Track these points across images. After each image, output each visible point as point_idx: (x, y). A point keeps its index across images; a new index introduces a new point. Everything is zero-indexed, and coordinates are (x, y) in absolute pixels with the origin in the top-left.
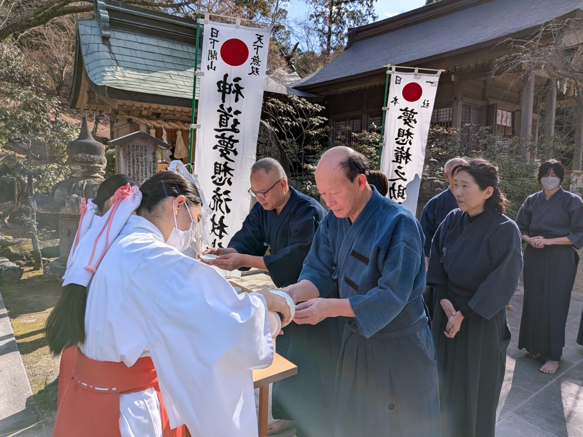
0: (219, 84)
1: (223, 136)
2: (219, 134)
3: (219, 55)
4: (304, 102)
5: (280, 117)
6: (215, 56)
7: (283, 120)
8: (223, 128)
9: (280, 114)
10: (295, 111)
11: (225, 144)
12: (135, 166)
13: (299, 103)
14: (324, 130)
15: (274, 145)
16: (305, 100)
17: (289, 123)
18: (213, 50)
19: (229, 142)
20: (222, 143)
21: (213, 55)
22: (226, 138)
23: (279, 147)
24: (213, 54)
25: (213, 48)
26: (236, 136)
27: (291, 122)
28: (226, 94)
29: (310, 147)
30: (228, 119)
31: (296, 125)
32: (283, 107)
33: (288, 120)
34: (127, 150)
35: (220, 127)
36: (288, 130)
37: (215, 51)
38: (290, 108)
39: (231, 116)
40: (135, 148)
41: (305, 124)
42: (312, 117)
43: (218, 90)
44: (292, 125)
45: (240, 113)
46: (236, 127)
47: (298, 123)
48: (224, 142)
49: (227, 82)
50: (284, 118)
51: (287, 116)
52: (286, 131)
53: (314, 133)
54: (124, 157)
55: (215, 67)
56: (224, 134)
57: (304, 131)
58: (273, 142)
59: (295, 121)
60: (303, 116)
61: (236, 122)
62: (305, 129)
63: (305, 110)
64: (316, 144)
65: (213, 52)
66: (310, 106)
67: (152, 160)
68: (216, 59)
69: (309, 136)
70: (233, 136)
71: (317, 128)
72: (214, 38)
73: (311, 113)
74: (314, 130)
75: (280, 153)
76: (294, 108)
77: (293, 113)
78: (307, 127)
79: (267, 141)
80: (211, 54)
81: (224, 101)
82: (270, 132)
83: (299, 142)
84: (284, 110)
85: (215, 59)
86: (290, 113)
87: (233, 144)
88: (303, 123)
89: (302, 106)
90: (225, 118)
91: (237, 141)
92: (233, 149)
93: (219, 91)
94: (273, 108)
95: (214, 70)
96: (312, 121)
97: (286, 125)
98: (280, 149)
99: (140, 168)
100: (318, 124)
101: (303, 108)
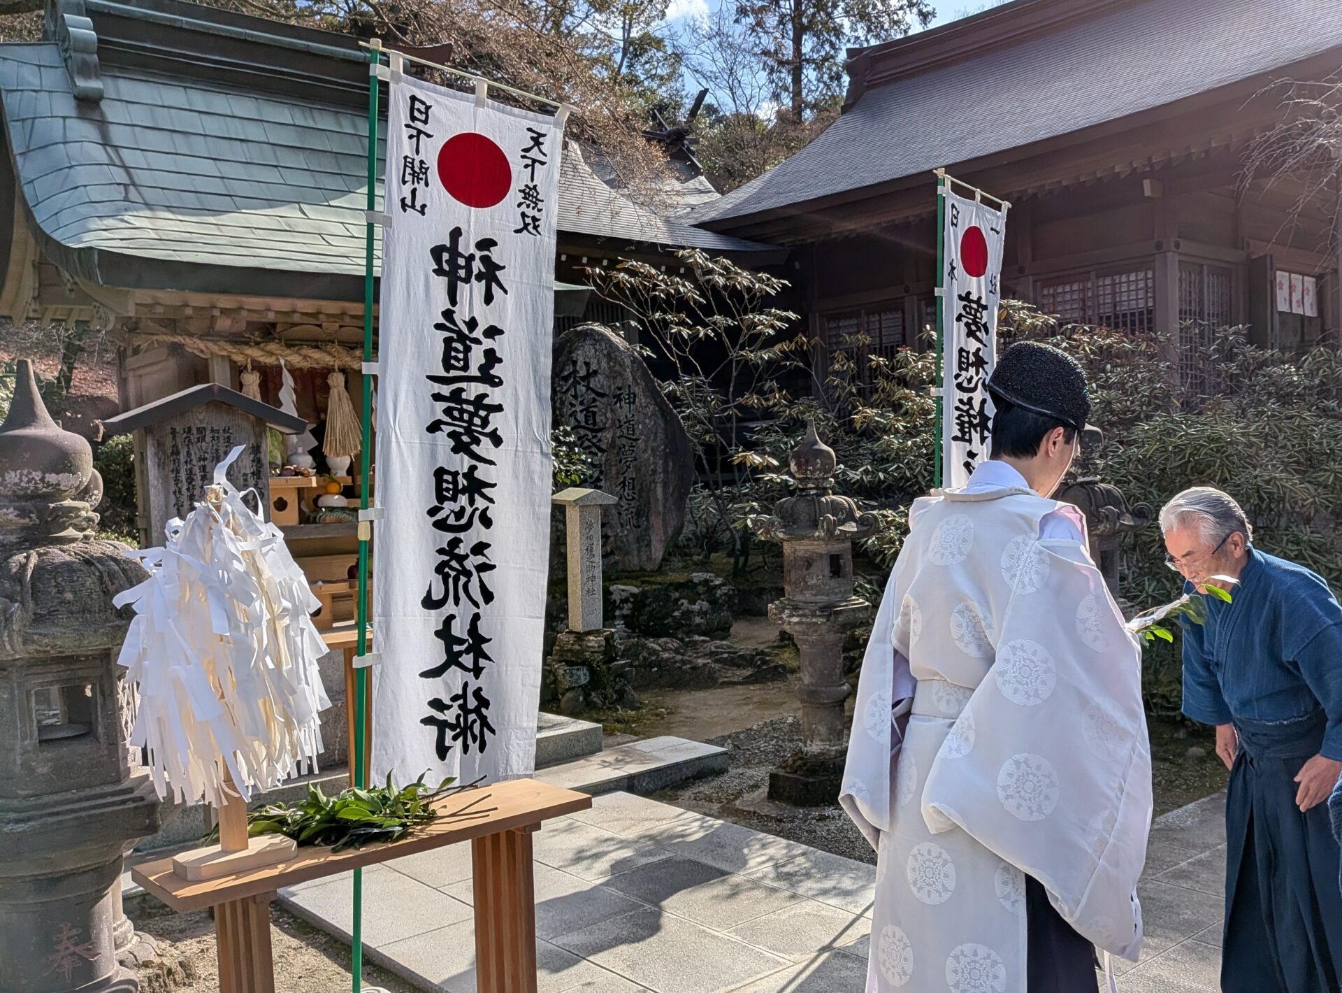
0: (437, 252)
1: (456, 396)
2: (446, 390)
3: (434, 175)
4: (726, 268)
5: (657, 315)
6: (421, 176)
7: (666, 324)
8: (453, 373)
9: (656, 304)
10: (703, 295)
11: (466, 416)
13: (711, 272)
14: (793, 346)
15: (641, 400)
16: (727, 262)
17: (685, 332)
18: (418, 159)
19: (477, 410)
20: (456, 414)
21: (417, 172)
22: (468, 402)
23: (657, 404)
24: (417, 169)
25: (418, 152)
26: (495, 396)
27: (690, 327)
28: (459, 283)
29: (754, 400)
30: (467, 350)
31: (706, 335)
32: (664, 283)
33: (682, 323)
35: (448, 371)
36: (685, 352)
37: (422, 162)
38: (687, 289)
39: (477, 341)
41: (733, 333)
42: (752, 311)
43: (434, 271)
44: (694, 337)
45: (501, 332)
46: (492, 372)
47: (713, 330)
48: (462, 411)
49: (461, 249)
50: (669, 317)
51: (679, 311)
52: (679, 357)
53: (762, 358)
55: (424, 206)
56: (462, 390)
57: (734, 354)
58: (637, 390)
59: (705, 325)
60: (726, 312)
61: (492, 358)
62: (734, 347)
63: (734, 292)
64: (772, 391)
65: (417, 164)
66: (744, 278)
68: (427, 184)
69: (747, 368)
70: (485, 396)
71: (769, 342)
72: (419, 125)
73: (751, 300)
74: (760, 349)
75: (661, 422)
76: (698, 286)
77: (695, 301)
78: (741, 341)
79: (620, 389)
80: (412, 168)
81: (454, 302)
82: (627, 361)
83: (720, 383)
84: (668, 294)
85: (422, 182)
86: (687, 302)
87: (487, 416)
88: (728, 329)
89: (721, 281)
90: (460, 347)
91: (499, 408)
92: (488, 430)
93: (439, 272)
94: (633, 290)
95: (422, 212)
96: (754, 325)
97: (677, 338)
98: (661, 409)
100: (771, 332)
101: (725, 287)
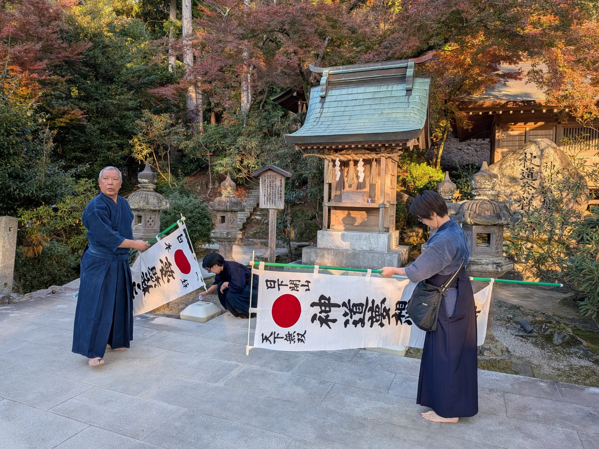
12: (269, 190)
34: (264, 178)
40: (269, 177)
54: (262, 184)
67: (279, 185)
99: (272, 191)
